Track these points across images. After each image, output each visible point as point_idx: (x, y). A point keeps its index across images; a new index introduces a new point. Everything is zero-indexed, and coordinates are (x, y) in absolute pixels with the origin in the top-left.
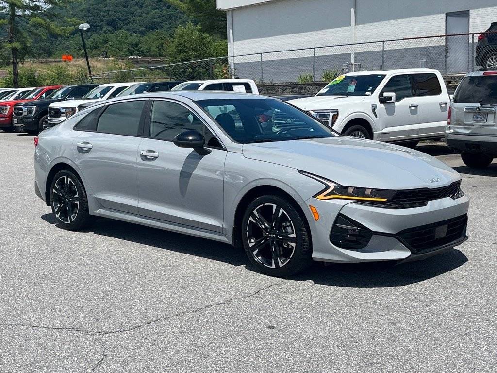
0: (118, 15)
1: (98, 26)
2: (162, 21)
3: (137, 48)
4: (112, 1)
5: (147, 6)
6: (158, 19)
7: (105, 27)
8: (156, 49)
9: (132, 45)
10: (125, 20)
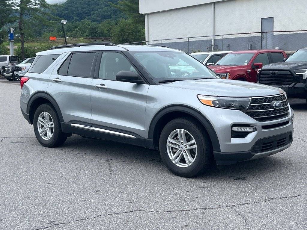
0: (84, 10)
1: (71, 17)
2: (111, 14)
3: (95, 31)
4: (80, 1)
5: (101, 4)
6: (108, 13)
7: (75, 18)
8: (107, 32)
9: (92, 29)
10: (88, 13)
